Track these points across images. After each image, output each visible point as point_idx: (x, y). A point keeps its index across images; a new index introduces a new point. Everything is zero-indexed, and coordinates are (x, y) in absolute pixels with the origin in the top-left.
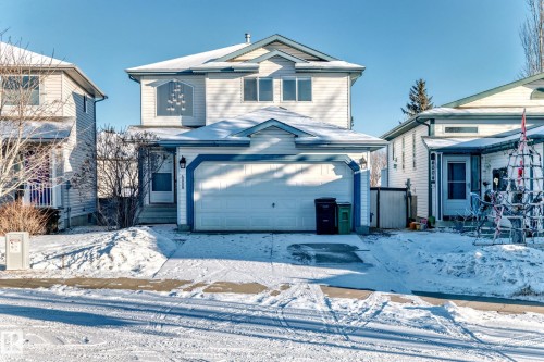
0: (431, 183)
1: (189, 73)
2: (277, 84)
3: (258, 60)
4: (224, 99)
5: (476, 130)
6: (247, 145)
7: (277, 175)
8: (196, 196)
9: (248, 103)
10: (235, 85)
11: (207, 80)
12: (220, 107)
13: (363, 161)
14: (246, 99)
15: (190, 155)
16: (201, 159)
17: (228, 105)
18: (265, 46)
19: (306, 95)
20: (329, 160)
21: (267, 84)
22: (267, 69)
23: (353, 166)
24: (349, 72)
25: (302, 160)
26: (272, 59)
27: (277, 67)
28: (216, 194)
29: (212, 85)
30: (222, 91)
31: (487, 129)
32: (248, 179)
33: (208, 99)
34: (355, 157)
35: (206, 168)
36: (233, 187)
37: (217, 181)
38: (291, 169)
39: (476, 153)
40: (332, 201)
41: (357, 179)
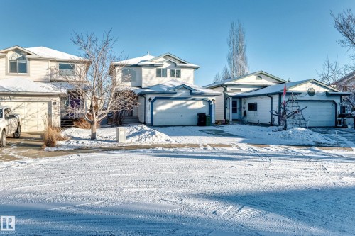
0: (225, 108)
1: (136, 65)
2: (169, 71)
3: (162, 62)
4: (150, 76)
5: (240, 90)
6: (175, 93)
7: (184, 105)
8: (154, 113)
9: (158, 78)
10: (154, 71)
11: (143, 69)
12: (148, 79)
13: (213, 100)
14: (157, 76)
15: (153, 97)
16: (156, 98)
17: (151, 79)
18: (164, 57)
19: (179, 76)
20: (203, 100)
21: (165, 71)
22: (166, 65)
23: (210, 102)
24: (195, 68)
25: (193, 99)
26: (167, 62)
27: (168, 65)
28: (162, 112)
29: (145, 71)
30: (149, 73)
31: (244, 90)
32: (174, 106)
33: (143, 76)
34: (211, 99)
35: (157, 102)
36: (168, 109)
37: (163, 107)
38: (189, 103)
39: (240, 97)
40: (204, 114)
41: (211, 107)
